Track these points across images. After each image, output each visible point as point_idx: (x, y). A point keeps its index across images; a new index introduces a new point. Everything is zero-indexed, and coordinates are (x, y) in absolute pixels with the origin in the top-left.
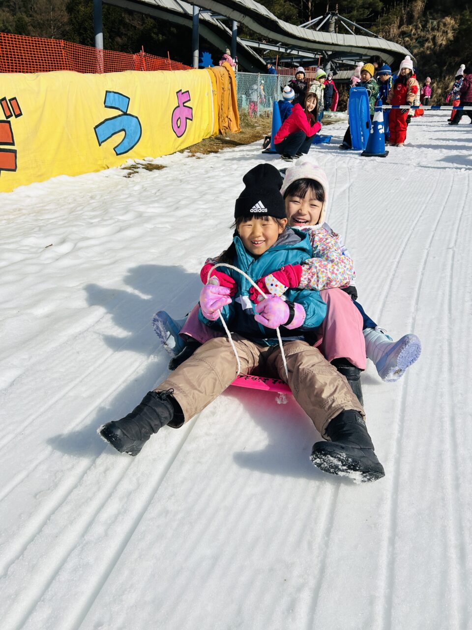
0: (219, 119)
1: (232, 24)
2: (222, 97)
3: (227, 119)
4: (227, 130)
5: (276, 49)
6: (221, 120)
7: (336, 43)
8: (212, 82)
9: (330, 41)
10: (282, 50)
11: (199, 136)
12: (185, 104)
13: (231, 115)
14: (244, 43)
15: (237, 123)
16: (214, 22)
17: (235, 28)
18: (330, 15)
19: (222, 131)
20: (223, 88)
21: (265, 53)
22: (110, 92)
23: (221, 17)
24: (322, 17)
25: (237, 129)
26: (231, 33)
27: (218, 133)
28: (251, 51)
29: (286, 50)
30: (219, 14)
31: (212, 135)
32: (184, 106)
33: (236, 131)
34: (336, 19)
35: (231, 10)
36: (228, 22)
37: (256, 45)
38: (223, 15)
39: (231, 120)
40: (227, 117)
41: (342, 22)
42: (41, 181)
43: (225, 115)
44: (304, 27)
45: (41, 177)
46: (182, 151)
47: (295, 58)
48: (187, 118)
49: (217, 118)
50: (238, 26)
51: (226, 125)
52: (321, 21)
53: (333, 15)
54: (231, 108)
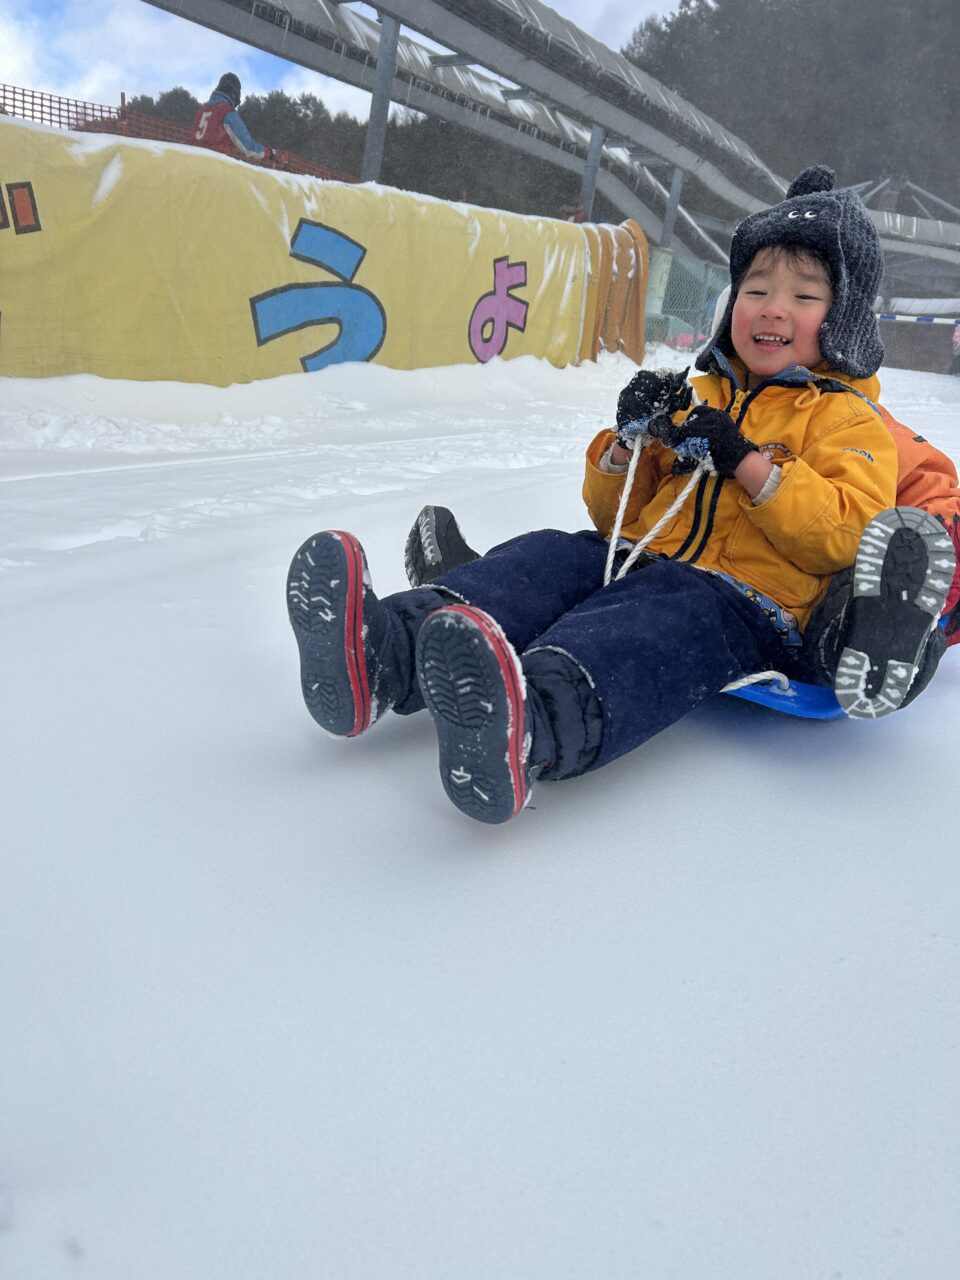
0: (595, 342)
3: (615, 345)
8: (591, 257)
12: (512, 292)
13: (627, 338)
22: (312, 223)
32: (509, 295)
40: (617, 341)
43: (612, 336)
49: (591, 337)
54: (629, 322)
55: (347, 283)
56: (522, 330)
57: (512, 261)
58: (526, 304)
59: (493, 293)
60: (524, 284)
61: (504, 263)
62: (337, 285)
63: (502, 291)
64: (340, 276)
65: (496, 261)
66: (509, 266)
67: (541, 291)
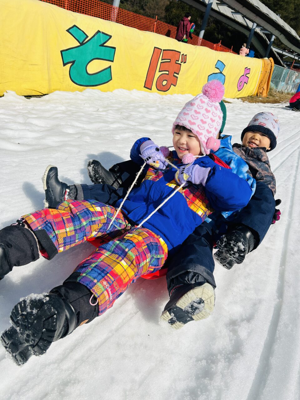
0: (259, 87)
1: (271, 37)
2: (264, 76)
3: (262, 88)
4: (260, 95)
5: (293, 56)
6: (259, 88)
8: (262, 67)
11: (247, 94)
12: (247, 75)
13: (265, 87)
14: (274, 49)
15: (267, 92)
16: (261, 34)
17: (273, 40)
19: (258, 94)
20: (266, 71)
21: (284, 58)
22: (219, 61)
23: (266, 32)
25: (266, 95)
26: (269, 42)
27: (256, 94)
30: (266, 30)
31: (253, 95)
32: (246, 76)
33: (265, 96)
35: (275, 29)
36: (269, 36)
37: (281, 52)
38: (268, 31)
39: (264, 90)
40: (263, 87)
42: (182, 94)
43: (262, 86)
45: (183, 93)
46: (238, 98)
48: (245, 82)
49: (258, 86)
51: (261, 91)
54: (266, 83)
55: (221, 73)
56: (247, 84)
57: (248, 68)
58: (248, 78)
59: (243, 75)
60: (249, 73)
61: (247, 69)
62: (219, 73)
63: (245, 75)
64: (220, 71)
65: (245, 68)
66: (248, 69)
67: (251, 76)
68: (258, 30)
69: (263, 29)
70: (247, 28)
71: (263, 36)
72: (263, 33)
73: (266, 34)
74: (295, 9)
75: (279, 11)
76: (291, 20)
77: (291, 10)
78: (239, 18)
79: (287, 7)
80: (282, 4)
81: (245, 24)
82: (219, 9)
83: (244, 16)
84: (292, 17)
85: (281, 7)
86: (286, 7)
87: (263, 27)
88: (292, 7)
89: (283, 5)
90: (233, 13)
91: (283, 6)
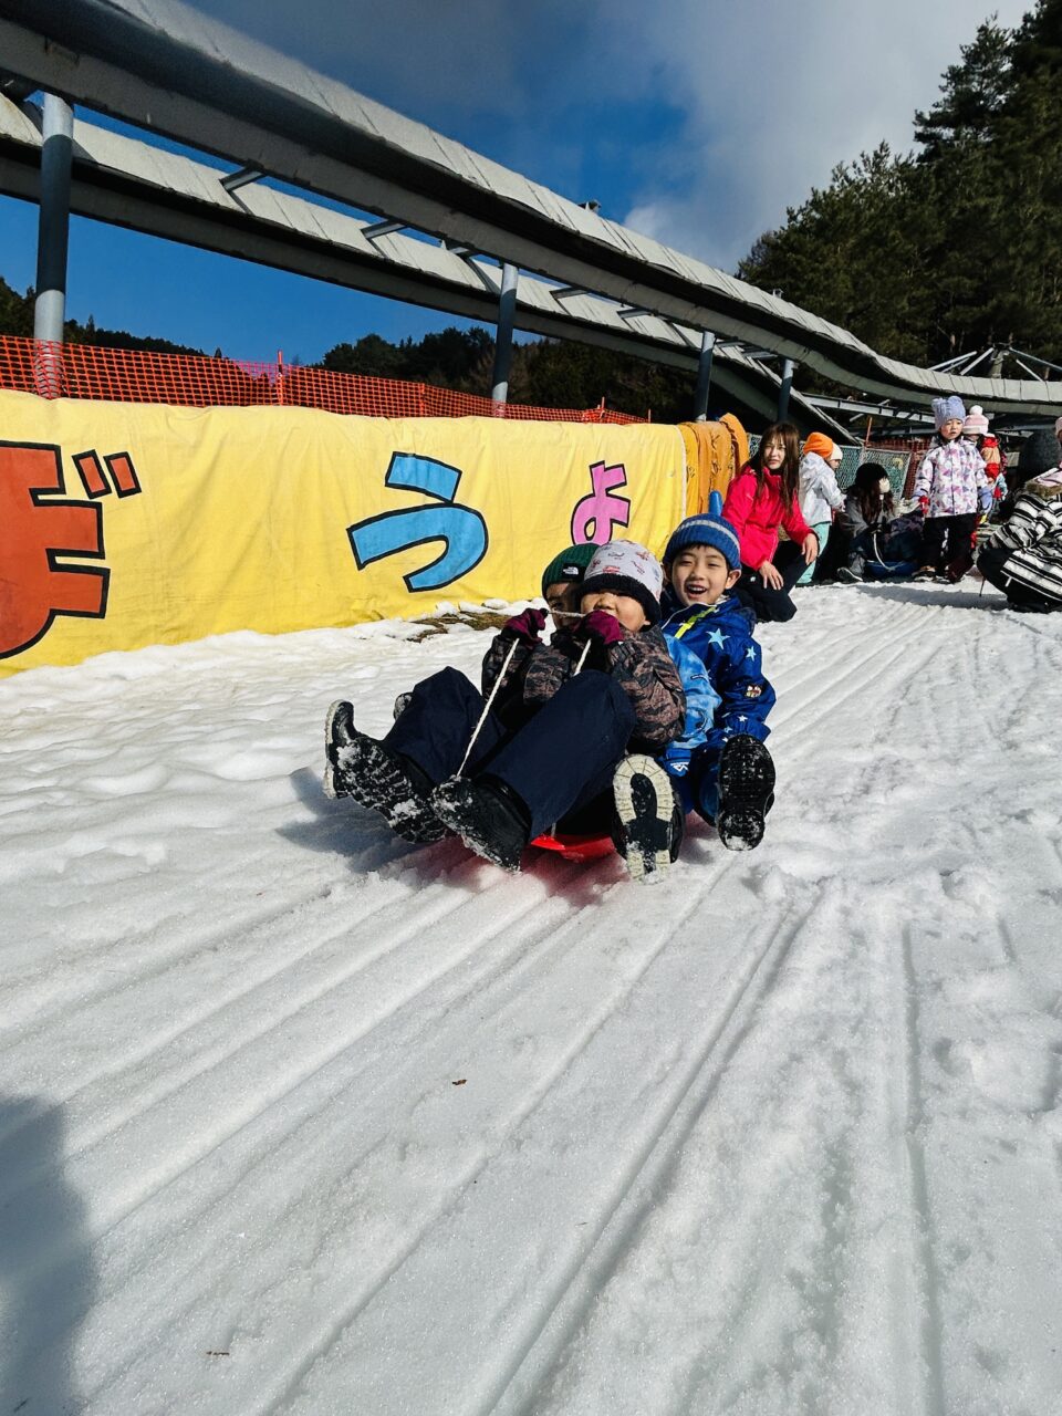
1: (783, 365)
2: (712, 482)
5: (874, 411)
7: (1002, 396)
9: (990, 393)
10: (887, 413)
12: (612, 492)
14: (808, 402)
16: (746, 363)
17: (789, 374)
18: (991, 350)
20: (715, 465)
21: (851, 420)
23: (761, 355)
24: (975, 353)
26: (780, 381)
28: (822, 415)
29: (895, 413)
30: (761, 349)
34: (1004, 357)
35: (781, 338)
36: (777, 364)
37: (833, 405)
38: (768, 350)
41: (1018, 361)
44: (940, 370)
47: (914, 428)
50: (794, 369)
52: (972, 359)
53: (1000, 349)
55: (449, 504)
59: (593, 495)
62: (439, 506)
68: (733, 353)
69: (748, 348)
70: (689, 351)
71: (756, 367)
72: (755, 360)
73: (767, 362)
74: (855, 285)
75: (807, 297)
76: (851, 316)
77: (845, 290)
78: (652, 327)
79: (829, 285)
80: (812, 279)
81: (680, 341)
82: (563, 307)
83: (670, 321)
84: (850, 310)
85: (812, 288)
86: (826, 283)
87: (744, 342)
88: (843, 281)
89: (816, 280)
90: (623, 316)
91: (817, 284)
